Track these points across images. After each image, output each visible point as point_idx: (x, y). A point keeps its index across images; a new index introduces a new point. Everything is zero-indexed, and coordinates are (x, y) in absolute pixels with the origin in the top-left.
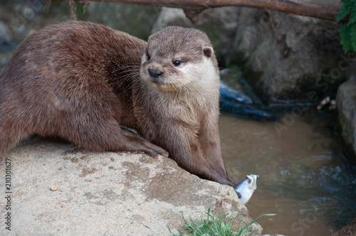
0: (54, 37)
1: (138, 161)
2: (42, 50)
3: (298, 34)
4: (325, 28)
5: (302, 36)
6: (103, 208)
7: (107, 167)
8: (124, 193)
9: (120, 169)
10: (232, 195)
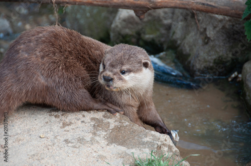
0: (41, 35)
1: (102, 117)
2: (32, 44)
3: (215, 27)
4: (234, 23)
5: (218, 29)
6: (77, 150)
7: (80, 122)
8: (92, 140)
9: (89, 123)
10: (168, 141)
